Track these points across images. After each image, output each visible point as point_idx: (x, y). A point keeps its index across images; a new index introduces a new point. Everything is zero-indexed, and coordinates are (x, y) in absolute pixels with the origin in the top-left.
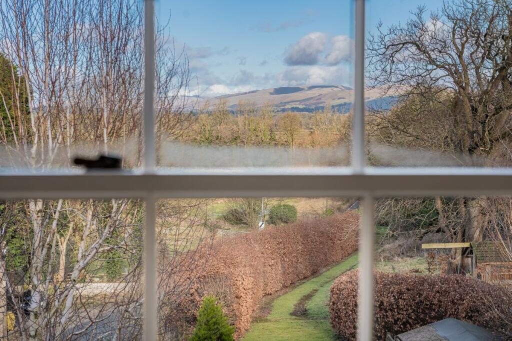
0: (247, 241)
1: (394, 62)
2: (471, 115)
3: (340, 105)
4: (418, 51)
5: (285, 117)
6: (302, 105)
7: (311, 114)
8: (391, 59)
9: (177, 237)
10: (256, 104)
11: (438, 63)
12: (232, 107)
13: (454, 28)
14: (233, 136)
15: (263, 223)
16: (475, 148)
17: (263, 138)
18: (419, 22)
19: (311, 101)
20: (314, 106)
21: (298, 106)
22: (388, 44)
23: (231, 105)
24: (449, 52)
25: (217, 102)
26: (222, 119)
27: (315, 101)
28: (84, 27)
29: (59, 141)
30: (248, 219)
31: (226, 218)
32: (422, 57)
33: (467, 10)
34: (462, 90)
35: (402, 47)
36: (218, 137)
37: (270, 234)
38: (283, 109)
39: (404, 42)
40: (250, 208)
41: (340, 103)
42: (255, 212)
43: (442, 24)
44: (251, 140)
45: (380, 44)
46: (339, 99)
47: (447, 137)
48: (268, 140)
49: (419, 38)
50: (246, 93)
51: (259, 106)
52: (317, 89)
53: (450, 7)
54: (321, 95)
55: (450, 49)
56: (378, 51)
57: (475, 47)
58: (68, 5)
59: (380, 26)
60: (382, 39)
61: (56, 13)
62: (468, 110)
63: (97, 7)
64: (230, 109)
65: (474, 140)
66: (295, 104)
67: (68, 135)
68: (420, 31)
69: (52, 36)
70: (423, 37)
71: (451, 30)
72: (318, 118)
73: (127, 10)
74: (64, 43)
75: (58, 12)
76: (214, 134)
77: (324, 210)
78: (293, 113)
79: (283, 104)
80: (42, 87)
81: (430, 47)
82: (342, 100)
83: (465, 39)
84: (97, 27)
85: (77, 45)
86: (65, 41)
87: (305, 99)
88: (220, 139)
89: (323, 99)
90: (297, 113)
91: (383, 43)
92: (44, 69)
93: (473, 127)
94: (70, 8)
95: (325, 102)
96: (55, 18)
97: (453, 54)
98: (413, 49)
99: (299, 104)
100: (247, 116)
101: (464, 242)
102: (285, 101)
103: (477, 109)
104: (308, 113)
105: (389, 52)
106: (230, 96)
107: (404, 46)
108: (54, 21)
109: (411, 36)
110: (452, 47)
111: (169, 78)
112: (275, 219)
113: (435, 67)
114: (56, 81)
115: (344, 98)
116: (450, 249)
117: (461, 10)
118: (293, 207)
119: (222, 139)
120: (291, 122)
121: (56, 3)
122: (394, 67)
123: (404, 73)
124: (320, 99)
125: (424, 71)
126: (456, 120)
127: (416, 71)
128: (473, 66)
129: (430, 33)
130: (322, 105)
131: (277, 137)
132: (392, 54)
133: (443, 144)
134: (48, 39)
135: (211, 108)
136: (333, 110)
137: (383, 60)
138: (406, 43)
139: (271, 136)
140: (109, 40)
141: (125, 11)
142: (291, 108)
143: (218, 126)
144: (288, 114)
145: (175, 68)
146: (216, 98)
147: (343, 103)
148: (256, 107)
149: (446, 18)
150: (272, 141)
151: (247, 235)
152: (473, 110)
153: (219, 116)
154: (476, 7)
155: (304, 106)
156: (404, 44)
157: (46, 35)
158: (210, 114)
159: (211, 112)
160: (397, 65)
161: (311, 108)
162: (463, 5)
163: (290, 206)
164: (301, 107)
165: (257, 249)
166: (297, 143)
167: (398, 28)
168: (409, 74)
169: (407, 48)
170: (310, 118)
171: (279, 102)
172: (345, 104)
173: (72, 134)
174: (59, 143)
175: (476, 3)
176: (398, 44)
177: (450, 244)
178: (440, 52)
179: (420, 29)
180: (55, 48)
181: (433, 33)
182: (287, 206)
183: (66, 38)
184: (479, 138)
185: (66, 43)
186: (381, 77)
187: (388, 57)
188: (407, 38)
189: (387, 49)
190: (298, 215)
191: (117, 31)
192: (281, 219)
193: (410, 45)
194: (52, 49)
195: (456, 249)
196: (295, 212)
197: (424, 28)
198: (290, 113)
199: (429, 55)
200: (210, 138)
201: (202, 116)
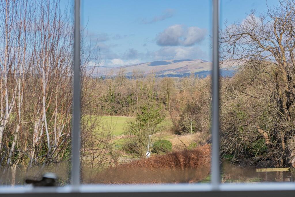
0: (138, 166)
1: (236, 46)
2: (287, 81)
3: (200, 73)
4: (251, 39)
5: (164, 80)
6: (175, 72)
7: (181, 79)
8: (234, 44)
9: (91, 169)
10: (145, 72)
11: (265, 47)
12: (128, 74)
13: (275, 24)
14: (129, 93)
15: (149, 153)
16: (291, 104)
17: (149, 94)
18: (252, 20)
19: (181, 70)
20: (183, 73)
21: (172, 73)
22: (232, 34)
23: (128, 72)
24: (272, 40)
25: (119, 70)
26: (122, 82)
27: (183, 70)
28: (31, 28)
29: (13, 105)
30: (139, 150)
31: (124, 149)
32: (254, 42)
33: (283, 12)
34: (281, 65)
35: (241, 36)
36: (119, 94)
37: (154, 161)
38: (162, 75)
39: (242, 33)
40: (140, 143)
41: (200, 71)
42: (143, 145)
43: (267, 22)
44: (141, 96)
45: (226, 34)
46: (199, 68)
47: (271, 96)
48: (152, 96)
49: (252, 30)
50: (137, 65)
51: (146, 73)
52: (185, 61)
53: (272, 11)
54: (188, 65)
55: (272, 37)
56: (225, 39)
57: (289, 36)
58: (21, 14)
59: (226, 22)
60: (228, 32)
61: (12, 20)
62: (285, 78)
63: (40, 15)
64: (127, 75)
65: (290, 98)
66: (170, 72)
67: (19, 101)
68: (253, 26)
69: (10, 34)
70: (254, 29)
71: (273, 25)
72: (186, 81)
73: (60, 18)
74: (18, 39)
75: (14, 19)
76: (117, 92)
77: (190, 143)
78: (169, 78)
79: (162, 72)
80: (2, 68)
81: (259, 36)
82: (202, 69)
83: (282, 31)
84: (39, 29)
85: (26, 41)
86: (18, 38)
87: (177, 69)
88: (120, 95)
89: (189, 69)
90: (172, 78)
91: (228, 34)
92: (4, 57)
93: (289, 89)
94: (22, 16)
95: (190, 71)
96: (12, 23)
97: (275, 41)
98: (248, 38)
99: (173, 72)
100: (138, 80)
101: (285, 167)
102: (164, 69)
103: (291, 78)
104: (179, 78)
105: (232, 40)
106: (127, 66)
107: (242, 36)
108: (11, 25)
109: (247, 29)
110: (273, 36)
111: (87, 62)
112: (157, 150)
113: (263, 50)
114: (12, 64)
115: (202, 68)
116: (276, 172)
117: (280, 12)
118: (169, 142)
119: (122, 95)
120: (168, 84)
121: (13, 13)
122: (235, 49)
123: (243, 54)
124: (187, 68)
125: (255, 52)
126: (277, 85)
127: (251, 52)
128: (288, 49)
129: (259, 27)
130: (188, 72)
131: (158, 94)
132: (234, 41)
133: (269, 101)
134: (7, 36)
135: (114, 75)
136: (195, 76)
137: (228, 45)
138: (244, 33)
139: (154, 93)
140: (47, 37)
141: (58, 19)
142: (168, 74)
143: (119, 87)
144: (165, 79)
145: (91, 55)
146: (118, 68)
147: (202, 71)
148: (145, 74)
149: (270, 17)
150: (155, 97)
151: (138, 161)
152: (288, 78)
153: (120, 80)
154: (289, 10)
155: (176, 73)
156: (242, 34)
157: (6, 34)
158: (113, 78)
159: (114, 77)
160: (238, 48)
161: (181, 74)
162: (280, 9)
163: (167, 141)
164: (174, 73)
165: (145, 171)
166: (172, 98)
167: (238, 24)
168: (245, 54)
169: (244, 37)
170: (180, 81)
171: (160, 71)
172: (204, 71)
173: (22, 100)
174: (13, 106)
175: (289, 7)
176: (238, 35)
177: (275, 169)
178: (266, 40)
179: (253, 24)
180: (12, 42)
181: (261, 28)
182: (165, 141)
183: (19, 36)
184: (293, 97)
185: (19, 39)
186: (227, 56)
187: (232, 43)
188: (244, 30)
189: (231, 38)
190: (173, 147)
191: (52, 31)
192: (161, 150)
193: (246, 35)
194: (9, 44)
195: (279, 172)
196: (171, 145)
197: (255, 24)
198: (167, 78)
199: (259, 41)
200: (114, 95)
201: (109, 80)
